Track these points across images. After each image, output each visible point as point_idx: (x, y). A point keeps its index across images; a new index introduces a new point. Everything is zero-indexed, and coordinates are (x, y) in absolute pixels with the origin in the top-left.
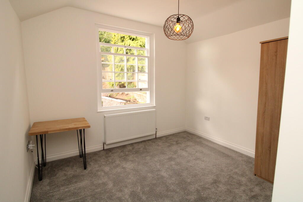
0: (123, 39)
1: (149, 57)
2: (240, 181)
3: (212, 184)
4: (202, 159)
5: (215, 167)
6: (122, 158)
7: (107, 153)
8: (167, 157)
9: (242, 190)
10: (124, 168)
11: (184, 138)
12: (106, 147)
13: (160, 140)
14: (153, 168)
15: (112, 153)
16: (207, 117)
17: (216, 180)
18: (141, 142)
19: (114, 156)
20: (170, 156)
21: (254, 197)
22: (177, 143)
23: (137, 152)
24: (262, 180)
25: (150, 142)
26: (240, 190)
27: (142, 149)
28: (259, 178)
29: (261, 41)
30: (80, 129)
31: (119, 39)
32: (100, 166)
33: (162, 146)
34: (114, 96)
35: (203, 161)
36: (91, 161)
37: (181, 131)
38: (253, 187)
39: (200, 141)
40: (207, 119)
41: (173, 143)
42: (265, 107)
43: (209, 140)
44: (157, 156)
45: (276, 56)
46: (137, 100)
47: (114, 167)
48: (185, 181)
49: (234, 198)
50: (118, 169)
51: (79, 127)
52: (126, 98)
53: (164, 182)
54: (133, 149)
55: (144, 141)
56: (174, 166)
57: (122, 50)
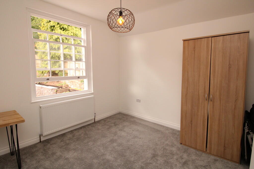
0: (52, 28)
1: (85, 46)
2: (172, 151)
3: (152, 158)
4: (139, 136)
5: (150, 142)
6: (63, 148)
7: (44, 146)
8: (109, 140)
9: (176, 159)
10: (67, 159)
11: (120, 119)
12: (43, 139)
13: (99, 124)
14: (97, 153)
15: (51, 145)
16: (138, 100)
17: (154, 154)
18: (81, 128)
19: (54, 148)
20: (111, 138)
21: (185, 163)
22: (115, 125)
23: (78, 139)
24: (186, 147)
25: (90, 127)
26: (174, 160)
27: (82, 135)
28: (184, 146)
29: (183, 39)
30: (11, 125)
31: (49, 29)
32: (39, 162)
33: (102, 130)
34: (45, 83)
35: (140, 138)
36: (27, 157)
37: (117, 113)
38: (182, 154)
39: (134, 120)
40: (139, 101)
41: (111, 125)
42: (187, 90)
43: (140, 119)
44: (99, 140)
45: (195, 51)
46: (69, 86)
47: (55, 159)
48: (130, 160)
49: (172, 167)
50: (60, 161)
51: (10, 122)
52: (58, 85)
53: (110, 165)
54: (73, 136)
55: (84, 127)
56: (116, 148)
57: (51, 38)
